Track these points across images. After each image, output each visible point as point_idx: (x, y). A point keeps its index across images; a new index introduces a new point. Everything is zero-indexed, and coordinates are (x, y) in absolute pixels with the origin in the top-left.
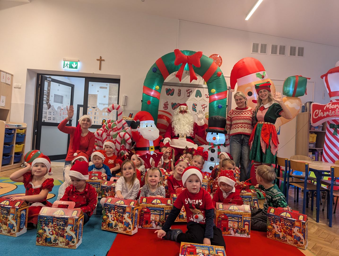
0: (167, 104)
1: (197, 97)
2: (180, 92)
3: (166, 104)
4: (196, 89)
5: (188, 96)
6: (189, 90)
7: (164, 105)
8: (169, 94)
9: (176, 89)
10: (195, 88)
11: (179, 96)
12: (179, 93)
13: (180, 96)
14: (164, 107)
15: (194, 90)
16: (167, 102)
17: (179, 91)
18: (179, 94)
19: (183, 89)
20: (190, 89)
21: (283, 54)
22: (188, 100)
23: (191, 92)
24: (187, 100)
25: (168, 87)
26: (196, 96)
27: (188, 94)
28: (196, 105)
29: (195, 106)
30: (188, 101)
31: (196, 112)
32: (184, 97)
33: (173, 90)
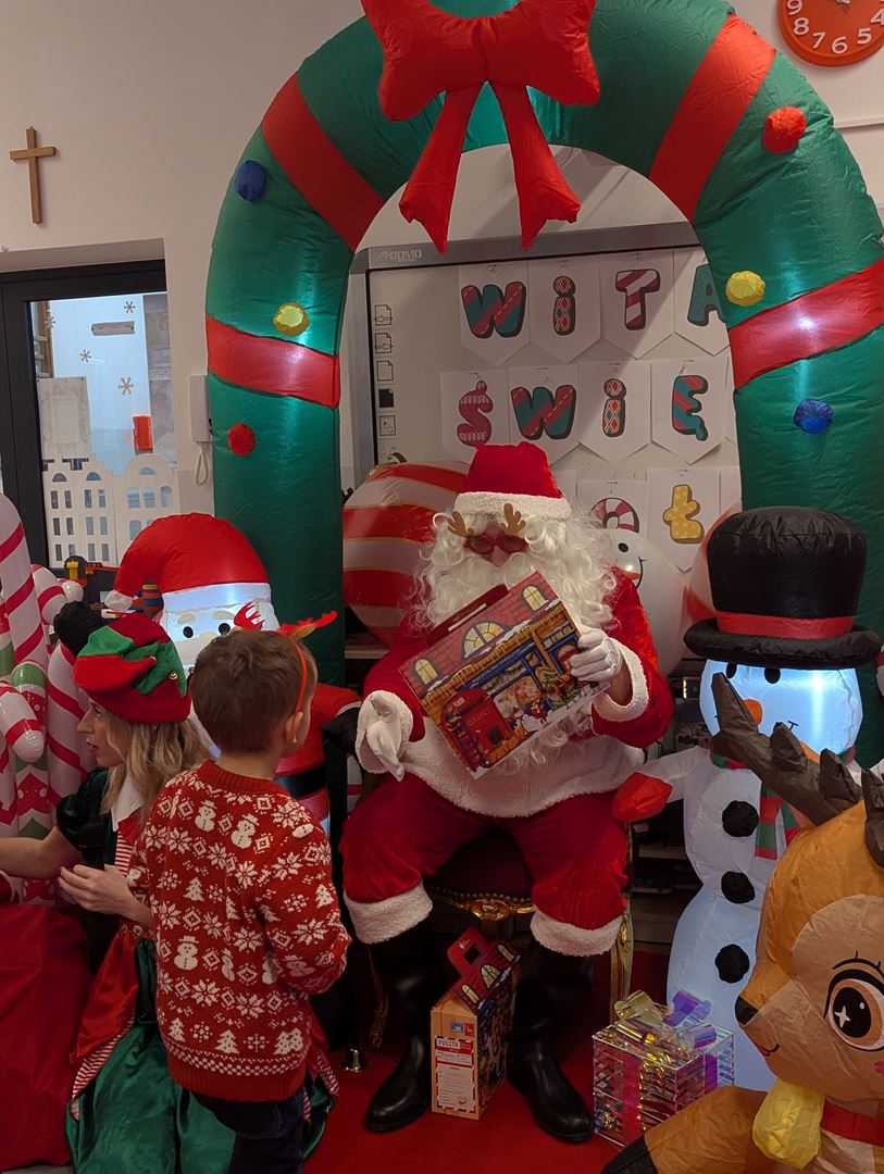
0: (482, 399)
1: (704, 322)
2: (573, 301)
3: (477, 406)
4: (691, 261)
5: (631, 326)
6: (637, 274)
7: (466, 409)
8: (492, 325)
9: (538, 279)
10: (679, 257)
11: (565, 329)
12: (560, 313)
13: (571, 330)
14: (461, 429)
15: (680, 273)
16: (482, 390)
17: (564, 291)
18: (566, 322)
19: (594, 277)
20: (640, 266)
22: (637, 354)
23: (655, 286)
24: (625, 355)
25: (479, 277)
26: (698, 317)
27: (635, 311)
28: (700, 388)
29: (691, 394)
30: (631, 362)
31: (705, 437)
32: (603, 338)
33: (518, 291)
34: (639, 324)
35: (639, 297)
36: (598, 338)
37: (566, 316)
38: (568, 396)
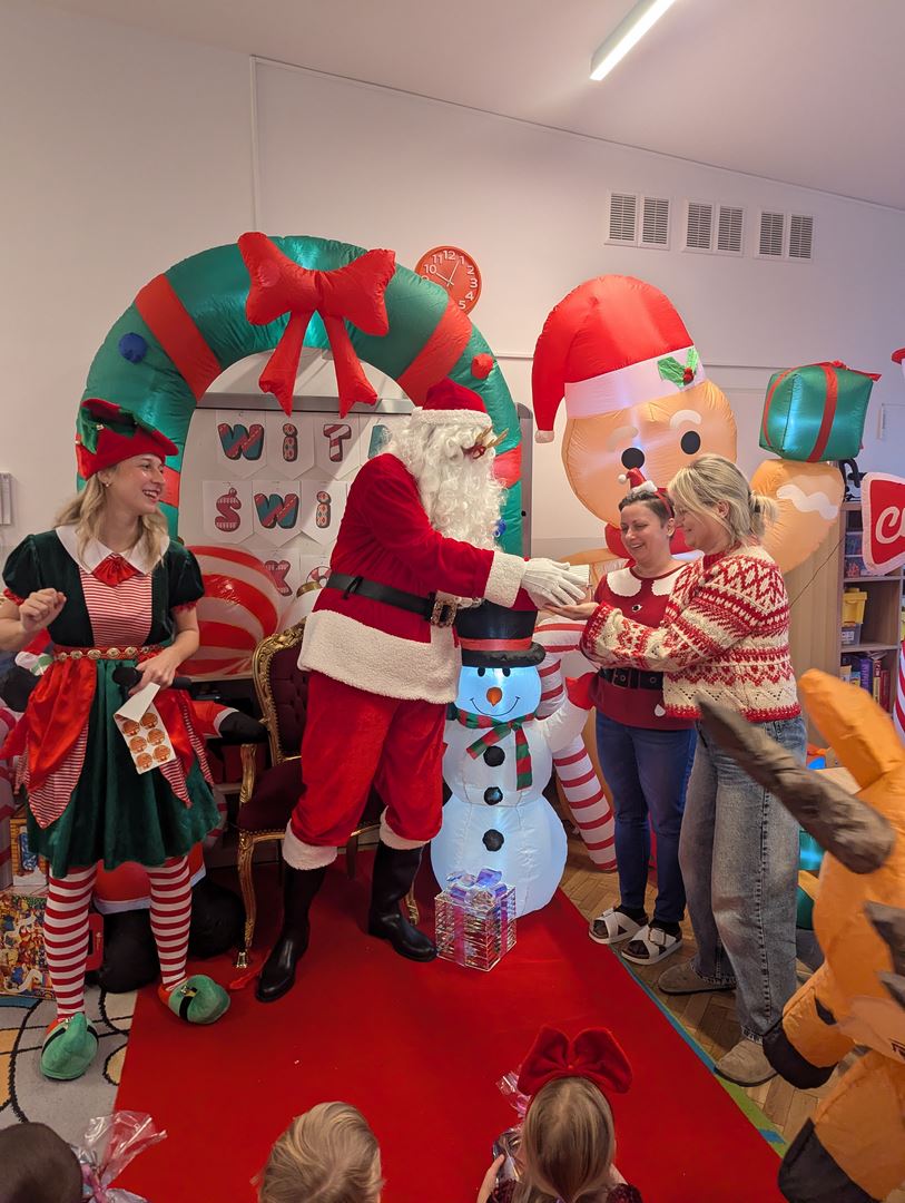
0: (233, 501)
2: (296, 440)
3: (230, 504)
4: (370, 422)
5: (334, 459)
6: (336, 427)
7: (220, 506)
8: (240, 450)
9: (273, 424)
10: (363, 419)
11: (290, 458)
12: (287, 448)
13: (292, 460)
14: (218, 520)
15: (363, 429)
16: (233, 494)
17: (290, 433)
18: (291, 452)
19: (309, 427)
20: (339, 421)
21: (735, 247)
22: (336, 476)
23: (348, 436)
24: (331, 477)
25: (232, 419)
27: (336, 450)
30: (334, 481)
32: (315, 466)
33: (259, 432)
34: (338, 458)
35: (339, 441)
36: (312, 464)
37: (291, 449)
38: (293, 501)
